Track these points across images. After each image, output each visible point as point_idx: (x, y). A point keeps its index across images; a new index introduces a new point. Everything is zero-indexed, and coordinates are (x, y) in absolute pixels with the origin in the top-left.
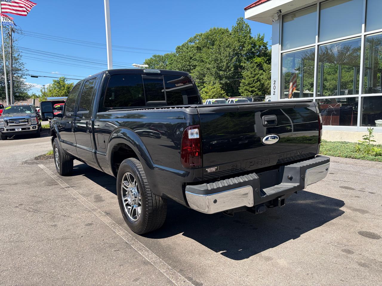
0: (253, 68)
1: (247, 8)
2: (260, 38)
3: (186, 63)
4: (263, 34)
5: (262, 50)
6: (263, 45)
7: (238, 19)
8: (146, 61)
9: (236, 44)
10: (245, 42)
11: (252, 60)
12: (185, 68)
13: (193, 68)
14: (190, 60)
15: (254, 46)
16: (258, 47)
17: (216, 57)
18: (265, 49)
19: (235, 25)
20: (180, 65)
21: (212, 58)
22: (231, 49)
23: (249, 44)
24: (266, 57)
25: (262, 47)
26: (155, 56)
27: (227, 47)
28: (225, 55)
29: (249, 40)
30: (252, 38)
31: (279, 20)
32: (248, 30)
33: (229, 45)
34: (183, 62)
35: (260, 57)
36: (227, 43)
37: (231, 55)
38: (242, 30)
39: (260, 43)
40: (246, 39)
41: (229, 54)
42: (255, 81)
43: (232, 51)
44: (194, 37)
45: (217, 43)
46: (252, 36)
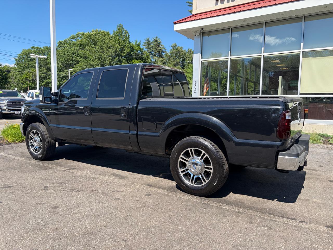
1: (177, 23)
2: (137, 43)
3: (69, 58)
4: (140, 41)
5: (139, 54)
6: (140, 50)
7: (118, 25)
8: (23, 51)
9: (117, 46)
10: (124, 46)
11: (131, 61)
12: (68, 62)
13: (75, 63)
14: (73, 56)
15: (133, 50)
16: (135, 51)
17: (100, 55)
18: (142, 53)
19: (116, 30)
20: (63, 59)
21: (95, 56)
22: (113, 50)
23: (128, 48)
24: (143, 60)
25: (139, 51)
26: (34, 47)
27: (109, 48)
28: (108, 55)
29: (128, 45)
30: (131, 42)
31: (200, 36)
32: (127, 36)
33: (111, 47)
34: (66, 57)
35: (138, 60)
36: (110, 44)
37: (113, 56)
38: (122, 34)
39: (138, 48)
40: (125, 43)
41: (112, 54)
43: (113, 52)
44: (76, 34)
45: (99, 43)
46: (130, 41)
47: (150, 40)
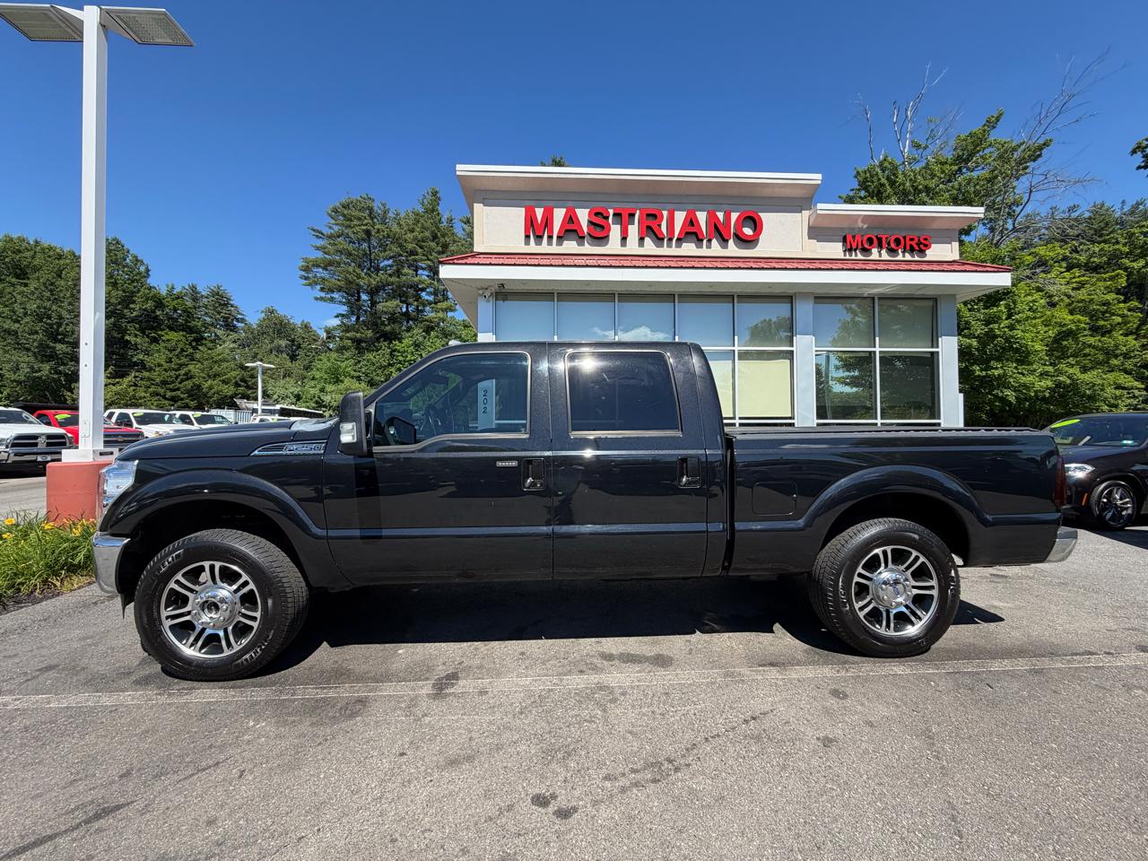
0: (174, 350)
5: (179, 319)
10: (134, 293)
15: (160, 305)
16: (168, 309)
17: (42, 307)
18: (188, 317)
23: (147, 299)
25: (180, 312)
29: (146, 292)
30: (154, 288)
32: (142, 271)
39: (176, 304)
40: (136, 287)
42: (181, 377)
46: (153, 283)
47: (199, 289)
